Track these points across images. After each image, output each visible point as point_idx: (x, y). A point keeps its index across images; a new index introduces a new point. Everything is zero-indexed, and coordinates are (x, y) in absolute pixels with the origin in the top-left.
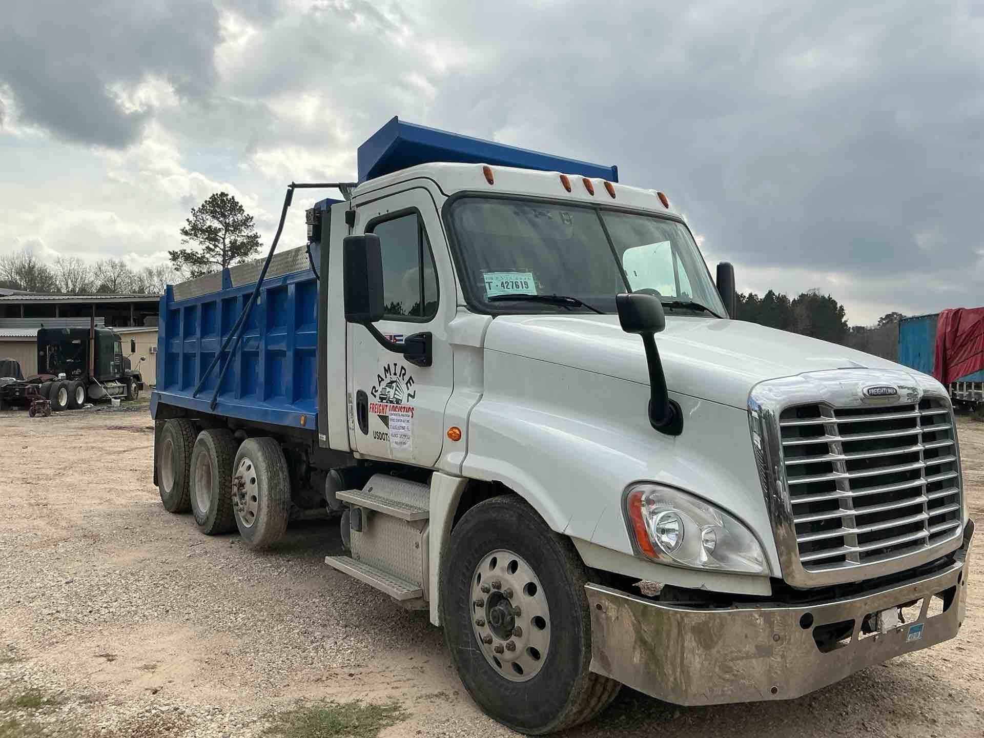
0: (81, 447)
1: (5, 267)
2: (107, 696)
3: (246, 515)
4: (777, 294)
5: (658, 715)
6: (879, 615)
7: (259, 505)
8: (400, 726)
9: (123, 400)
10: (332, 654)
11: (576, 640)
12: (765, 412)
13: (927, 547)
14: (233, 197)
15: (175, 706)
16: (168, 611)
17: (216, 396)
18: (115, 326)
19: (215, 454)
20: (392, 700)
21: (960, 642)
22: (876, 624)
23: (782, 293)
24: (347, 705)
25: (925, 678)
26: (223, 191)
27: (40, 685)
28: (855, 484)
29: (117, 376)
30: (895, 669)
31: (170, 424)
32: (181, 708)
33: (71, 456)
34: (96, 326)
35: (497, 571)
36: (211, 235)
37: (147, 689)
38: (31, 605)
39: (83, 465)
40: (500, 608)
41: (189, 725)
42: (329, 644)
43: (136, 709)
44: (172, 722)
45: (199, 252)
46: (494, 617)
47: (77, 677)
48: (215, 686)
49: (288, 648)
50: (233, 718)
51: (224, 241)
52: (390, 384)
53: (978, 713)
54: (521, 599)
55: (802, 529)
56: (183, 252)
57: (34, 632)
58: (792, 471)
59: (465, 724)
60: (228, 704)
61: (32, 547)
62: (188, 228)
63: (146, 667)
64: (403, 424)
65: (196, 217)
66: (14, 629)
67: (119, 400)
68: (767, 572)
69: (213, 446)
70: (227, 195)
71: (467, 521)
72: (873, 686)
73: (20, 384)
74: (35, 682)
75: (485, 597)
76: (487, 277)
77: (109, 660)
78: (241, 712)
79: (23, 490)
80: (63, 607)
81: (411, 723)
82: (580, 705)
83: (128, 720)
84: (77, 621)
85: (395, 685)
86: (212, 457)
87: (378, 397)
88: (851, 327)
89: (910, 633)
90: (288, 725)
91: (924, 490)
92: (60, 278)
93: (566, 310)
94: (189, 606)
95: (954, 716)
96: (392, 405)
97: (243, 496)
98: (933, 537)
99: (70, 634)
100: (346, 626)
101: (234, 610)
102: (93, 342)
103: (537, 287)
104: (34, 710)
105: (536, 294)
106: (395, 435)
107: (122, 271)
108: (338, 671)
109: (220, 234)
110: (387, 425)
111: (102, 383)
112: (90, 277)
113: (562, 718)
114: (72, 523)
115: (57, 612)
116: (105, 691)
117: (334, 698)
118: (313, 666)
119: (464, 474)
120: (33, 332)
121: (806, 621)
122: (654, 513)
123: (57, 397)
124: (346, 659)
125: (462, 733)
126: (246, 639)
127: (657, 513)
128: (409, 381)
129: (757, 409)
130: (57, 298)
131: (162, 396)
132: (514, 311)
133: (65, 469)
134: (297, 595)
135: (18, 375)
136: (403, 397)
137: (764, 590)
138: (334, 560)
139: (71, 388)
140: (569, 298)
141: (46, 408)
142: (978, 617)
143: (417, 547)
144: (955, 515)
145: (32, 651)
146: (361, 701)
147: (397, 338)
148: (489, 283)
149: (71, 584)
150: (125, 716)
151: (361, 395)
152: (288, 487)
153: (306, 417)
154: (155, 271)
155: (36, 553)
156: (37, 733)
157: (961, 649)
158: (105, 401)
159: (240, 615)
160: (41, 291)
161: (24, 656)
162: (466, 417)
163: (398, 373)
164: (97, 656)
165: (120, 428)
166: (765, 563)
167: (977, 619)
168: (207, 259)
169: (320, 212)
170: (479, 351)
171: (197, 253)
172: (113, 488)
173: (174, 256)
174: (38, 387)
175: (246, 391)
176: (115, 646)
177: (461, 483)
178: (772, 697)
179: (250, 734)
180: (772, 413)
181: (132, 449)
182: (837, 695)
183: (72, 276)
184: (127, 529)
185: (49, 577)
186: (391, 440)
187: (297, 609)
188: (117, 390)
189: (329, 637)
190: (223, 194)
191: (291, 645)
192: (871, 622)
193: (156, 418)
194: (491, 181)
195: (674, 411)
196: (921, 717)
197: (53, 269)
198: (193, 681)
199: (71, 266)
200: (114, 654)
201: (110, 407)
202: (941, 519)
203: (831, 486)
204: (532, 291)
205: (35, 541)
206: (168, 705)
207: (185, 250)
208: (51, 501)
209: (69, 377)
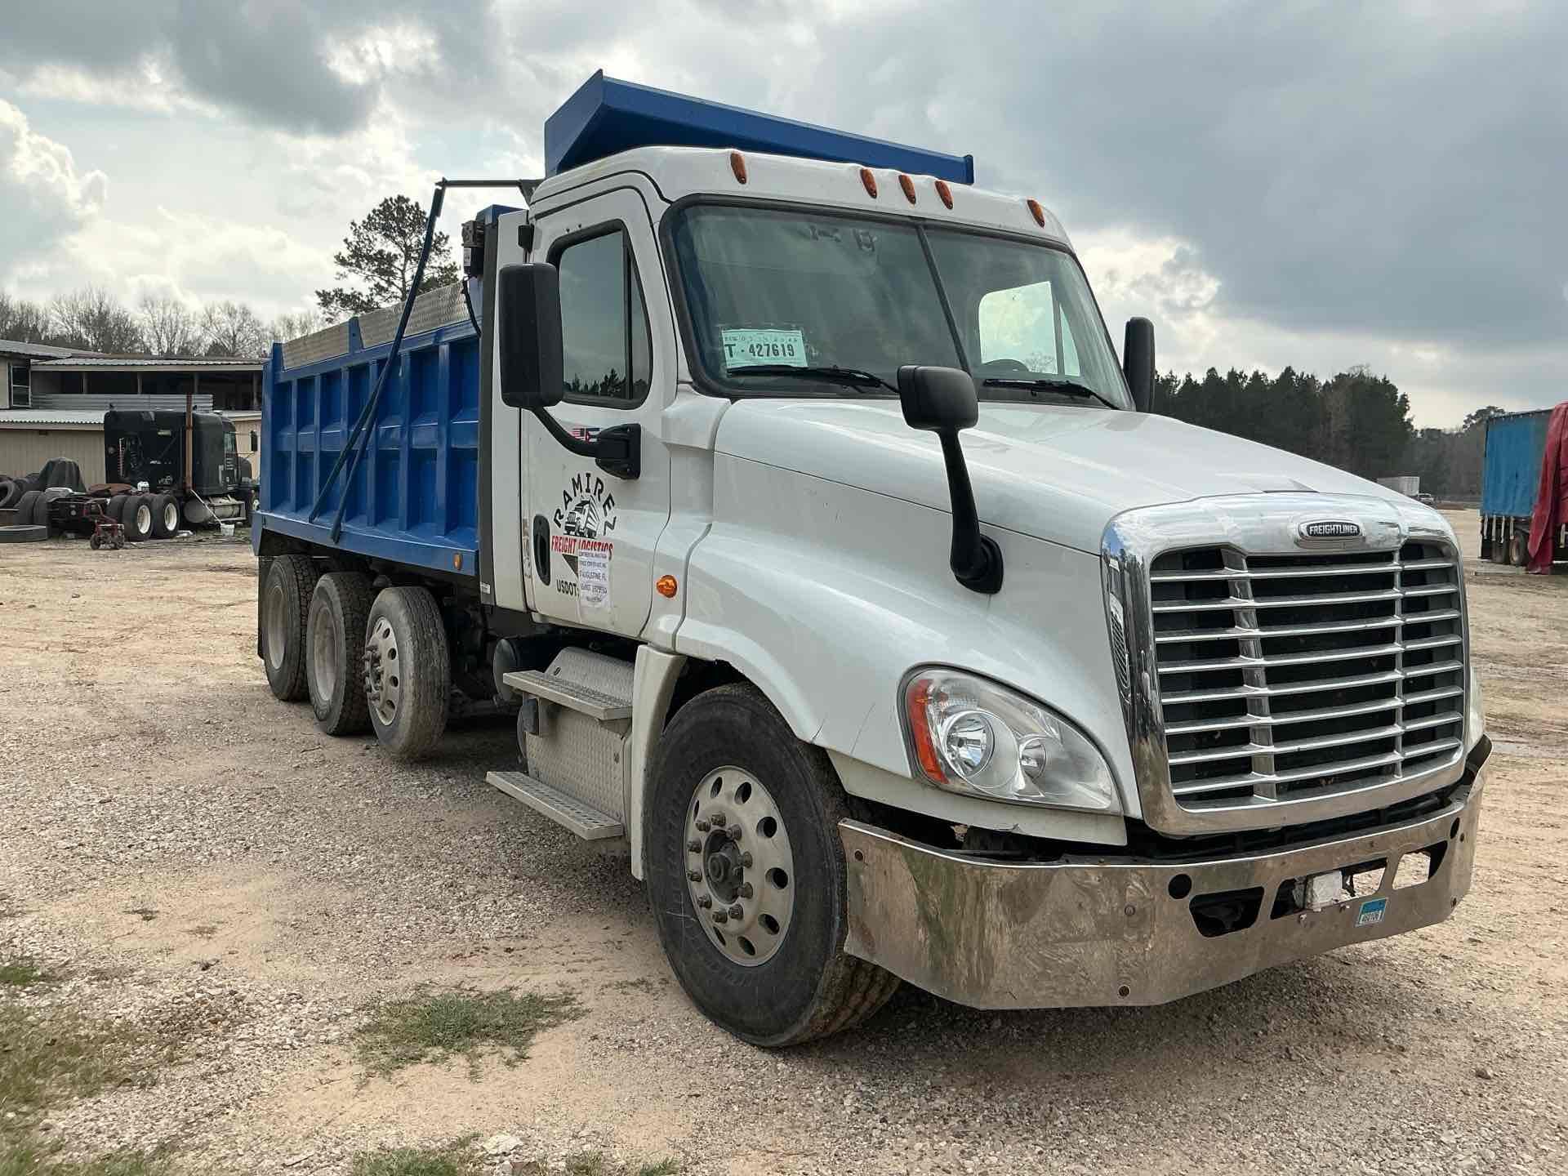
0: (161, 598)
1: (61, 312)
2: (132, 971)
3: (382, 706)
4: (1299, 374)
5: (967, 1025)
6: (1310, 881)
7: (402, 691)
8: (569, 1027)
9: (240, 526)
10: (486, 918)
11: (827, 904)
12: (1129, 560)
13: (1399, 779)
14: (417, 204)
15: (232, 988)
16: (248, 848)
17: (339, 520)
18: (228, 408)
19: (340, 611)
20: (564, 989)
21: (1478, 930)
22: (1305, 895)
23: (1308, 372)
24: (493, 994)
25: (1405, 984)
26: (401, 194)
27: (35, 952)
28: (1275, 676)
29: (230, 488)
30: (1361, 968)
31: (279, 563)
32: (240, 992)
33: (146, 611)
34: (195, 408)
35: (721, 798)
36: (383, 264)
37: (195, 963)
38: (42, 833)
39: (161, 625)
40: (724, 854)
41: (247, 1017)
42: (485, 902)
43: (172, 991)
44: (223, 1012)
45: (364, 294)
46: (714, 868)
47: (93, 942)
48: (298, 962)
49: (420, 907)
50: (315, 1009)
51: (403, 274)
52: (580, 507)
53: (1476, 1041)
54: (753, 842)
55: (1178, 744)
56: (339, 293)
57: (41, 875)
58: (1167, 653)
59: (668, 1028)
60: (314, 989)
61: (60, 748)
62: (346, 253)
63: (201, 931)
64: (599, 571)
65: (358, 236)
66: (11, 868)
67: (233, 526)
68: (1117, 808)
69: (337, 598)
70: (407, 200)
71: (681, 721)
72: (1318, 992)
73: (77, 498)
74: (30, 947)
75: (703, 837)
76: (728, 336)
77: (145, 919)
78: (331, 1000)
79: (62, 661)
80: (90, 838)
81: (588, 1023)
82: (833, 1002)
83: (157, 1007)
84: (108, 859)
85: (576, 966)
86: (336, 615)
87: (563, 527)
88: (1419, 429)
89: (1362, 913)
90: (398, 1021)
91: (1399, 688)
92: (148, 331)
93: (856, 392)
94: (282, 841)
95: (1436, 1043)
96: (582, 539)
97: (378, 677)
98: (1409, 764)
99: (95, 879)
100: (516, 878)
101: (350, 848)
102: (190, 434)
103: (808, 355)
104: (19, 987)
105: (806, 365)
106: (586, 587)
107: (244, 321)
108: (490, 943)
109: (397, 264)
110: (575, 569)
111: (206, 498)
112: (195, 331)
113: (805, 1022)
114: (127, 713)
115: (80, 845)
116: (130, 963)
117: (475, 984)
118: (453, 935)
119: (679, 649)
120: (98, 417)
121: (1179, 887)
122: (946, 714)
123: (135, 520)
124: (506, 926)
125: (660, 1040)
126: (360, 893)
127: (949, 715)
128: (607, 502)
129: (1119, 554)
130: (139, 363)
131: (268, 521)
132: (764, 392)
133: (131, 630)
134: (450, 829)
135: (76, 482)
136: (598, 527)
137: (1116, 837)
138: (500, 779)
139: (156, 506)
140: (859, 373)
141: (116, 537)
142: (1518, 893)
143: (617, 760)
144: (1456, 730)
145: (33, 902)
146: (517, 988)
147: (591, 433)
148: (730, 346)
149: (108, 805)
150: (153, 1001)
151: (540, 522)
152: (446, 665)
153: (461, 557)
154: (296, 323)
155: (64, 755)
156: (18, 1022)
157: (1476, 941)
158: (210, 527)
159: (358, 857)
160: (118, 353)
161: (19, 909)
162: (684, 557)
163: (592, 488)
164: (129, 912)
165: (229, 569)
166: (1115, 795)
167: (1515, 896)
168: (377, 303)
169: (483, 228)
170: (708, 455)
171: (360, 294)
172: (200, 662)
173: (326, 299)
174: (104, 505)
175: (382, 515)
176: (157, 895)
177: (674, 664)
178: (1121, 1002)
179: (338, 1033)
180: (1141, 563)
181: (241, 602)
182: (1257, 1003)
183: (168, 328)
184: (209, 723)
185: (77, 794)
186: (581, 595)
187: (447, 850)
188: (230, 510)
189: (486, 893)
190: (401, 199)
191: (425, 904)
192: (1296, 893)
193: (260, 554)
194: (741, 178)
195: (990, 556)
196: (1382, 1042)
197: (138, 317)
198: (266, 952)
199: (164, 313)
200: (154, 909)
201: (217, 537)
202: (1429, 735)
203: (1236, 678)
204: (800, 360)
205: (65, 738)
206: (221, 986)
207: (341, 290)
208: (100, 678)
209: (153, 489)
